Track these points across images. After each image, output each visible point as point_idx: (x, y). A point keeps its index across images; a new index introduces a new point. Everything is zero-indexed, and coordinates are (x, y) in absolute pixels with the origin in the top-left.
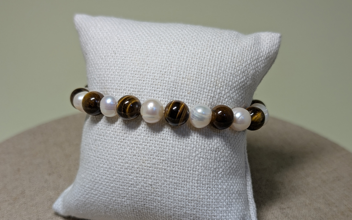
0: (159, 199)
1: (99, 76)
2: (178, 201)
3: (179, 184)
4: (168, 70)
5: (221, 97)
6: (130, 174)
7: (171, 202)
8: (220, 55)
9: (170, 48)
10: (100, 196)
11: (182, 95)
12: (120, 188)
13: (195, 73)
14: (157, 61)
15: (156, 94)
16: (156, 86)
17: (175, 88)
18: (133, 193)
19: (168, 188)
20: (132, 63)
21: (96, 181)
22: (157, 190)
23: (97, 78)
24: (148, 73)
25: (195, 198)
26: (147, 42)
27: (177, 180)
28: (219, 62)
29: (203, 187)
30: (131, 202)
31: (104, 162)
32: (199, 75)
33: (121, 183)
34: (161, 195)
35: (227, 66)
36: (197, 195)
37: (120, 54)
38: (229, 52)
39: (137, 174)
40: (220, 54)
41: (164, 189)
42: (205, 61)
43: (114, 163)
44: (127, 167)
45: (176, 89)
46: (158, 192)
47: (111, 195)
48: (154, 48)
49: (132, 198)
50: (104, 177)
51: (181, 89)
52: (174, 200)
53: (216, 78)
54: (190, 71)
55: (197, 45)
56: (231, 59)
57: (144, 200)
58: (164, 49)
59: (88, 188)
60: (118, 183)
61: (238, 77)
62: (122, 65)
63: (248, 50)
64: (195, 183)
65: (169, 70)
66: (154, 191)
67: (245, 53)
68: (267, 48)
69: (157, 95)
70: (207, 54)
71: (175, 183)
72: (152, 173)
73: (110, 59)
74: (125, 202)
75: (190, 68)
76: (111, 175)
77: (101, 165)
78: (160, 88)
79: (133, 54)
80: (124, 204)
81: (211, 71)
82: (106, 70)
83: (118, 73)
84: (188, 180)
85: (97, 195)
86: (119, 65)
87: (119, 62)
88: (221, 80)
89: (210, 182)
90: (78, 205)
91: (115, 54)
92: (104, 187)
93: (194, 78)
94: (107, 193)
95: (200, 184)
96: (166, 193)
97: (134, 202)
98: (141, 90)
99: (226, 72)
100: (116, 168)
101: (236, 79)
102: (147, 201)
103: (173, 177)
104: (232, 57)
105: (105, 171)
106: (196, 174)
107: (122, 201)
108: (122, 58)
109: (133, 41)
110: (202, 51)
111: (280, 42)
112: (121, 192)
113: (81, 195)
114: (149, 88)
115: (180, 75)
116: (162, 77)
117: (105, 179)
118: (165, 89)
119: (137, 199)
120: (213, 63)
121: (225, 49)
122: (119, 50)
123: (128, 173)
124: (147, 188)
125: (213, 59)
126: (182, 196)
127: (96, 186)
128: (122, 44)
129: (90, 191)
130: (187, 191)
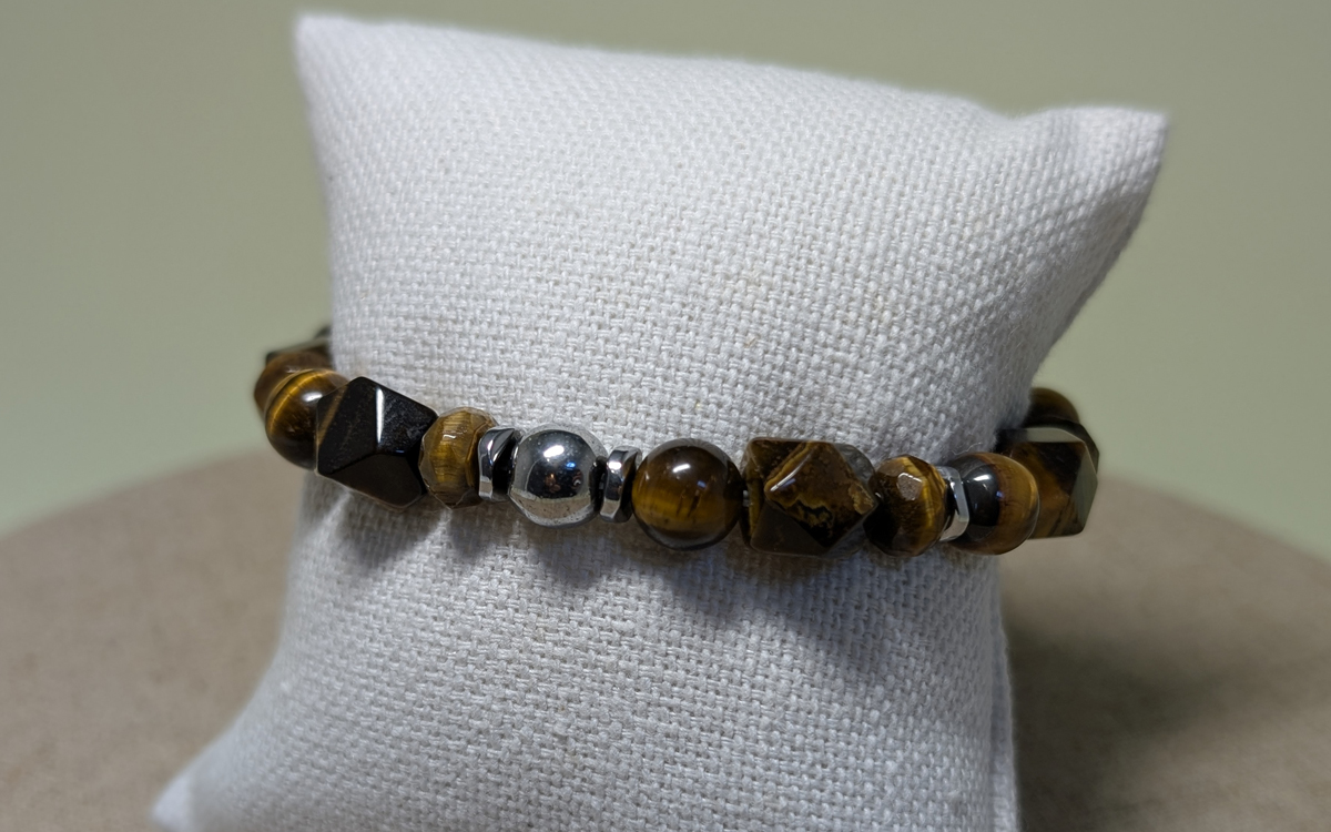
0: (594, 804)
1: (377, 266)
2: (679, 814)
3: (688, 739)
4: (665, 239)
5: (891, 367)
6: (478, 687)
7: (647, 821)
8: (897, 188)
9: (679, 149)
10: (344, 777)
11: (718, 351)
12: (429, 745)
13: (783, 257)
14: (619, 202)
15: (607, 341)
16: (608, 307)
17: (690, 318)
18: (483, 771)
19: (636, 755)
20: (512, 211)
21: (336, 711)
22: (590, 761)
23: (366, 275)
24: (576, 250)
25: (750, 806)
26: (582, 123)
27: (680, 724)
28: (889, 217)
29: (792, 761)
30: (472, 810)
31: (372, 629)
32: (797, 269)
33: (435, 723)
34: (606, 786)
35: (923, 236)
36: (764, 793)
37: (465, 173)
38: (933, 177)
39: (507, 686)
40: (894, 181)
41: (619, 762)
42: (826, 210)
43: (415, 634)
44: (464, 656)
45: (693, 323)
46: (594, 770)
47: (392, 775)
48: (612, 148)
49: (478, 791)
50: (367, 693)
51: (714, 325)
52: (660, 811)
53: (872, 286)
54: (758, 247)
55: (799, 140)
56: (945, 208)
57: (529, 802)
58: (652, 153)
59: (302, 739)
60: (423, 722)
61: (972, 286)
62: (470, 217)
63: (1020, 172)
64: (757, 741)
65: (670, 242)
66: (575, 766)
67: (1005, 184)
68: (1103, 169)
69: (610, 347)
70: (837, 180)
71: (667, 736)
72: (573, 687)
73: (424, 192)
74: (446, 806)
75: (761, 236)
76: (396, 686)
77: (360, 644)
78: (624, 317)
79: (519, 172)
80: (444, 819)
81: (854, 254)
82: (407, 238)
83: (453, 250)
84: (729, 724)
85: (331, 771)
86: (461, 216)
87: (458, 207)
88: (893, 293)
89: (826, 740)
90: (254, 810)
91: (447, 171)
92: (366, 737)
93: (776, 278)
94: (375, 765)
95: (782, 745)
96: (628, 778)
97: (487, 814)
98: (543, 323)
99: (918, 259)
100: (419, 659)
101: (960, 292)
102: (543, 811)
103: (665, 709)
104: (947, 197)
105: (376, 667)
106: (764, 699)
107: (435, 804)
108: (474, 189)
109: (524, 119)
110: (817, 167)
111: (1159, 152)
112: (432, 763)
113: (272, 771)
114: (578, 315)
115: (716, 262)
116: (636, 270)
117: (372, 703)
118: (645, 322)
119: (499, 796)
120: (861, 221)
121: (916, 162)
122: (466, 155)
123: (468, 683)
124: (545, 752)
125: (862, 204)
126: (698, 795)
127: (334, 732)
128: (477, 132)
129: (307, 752)
130: (722, 774)
